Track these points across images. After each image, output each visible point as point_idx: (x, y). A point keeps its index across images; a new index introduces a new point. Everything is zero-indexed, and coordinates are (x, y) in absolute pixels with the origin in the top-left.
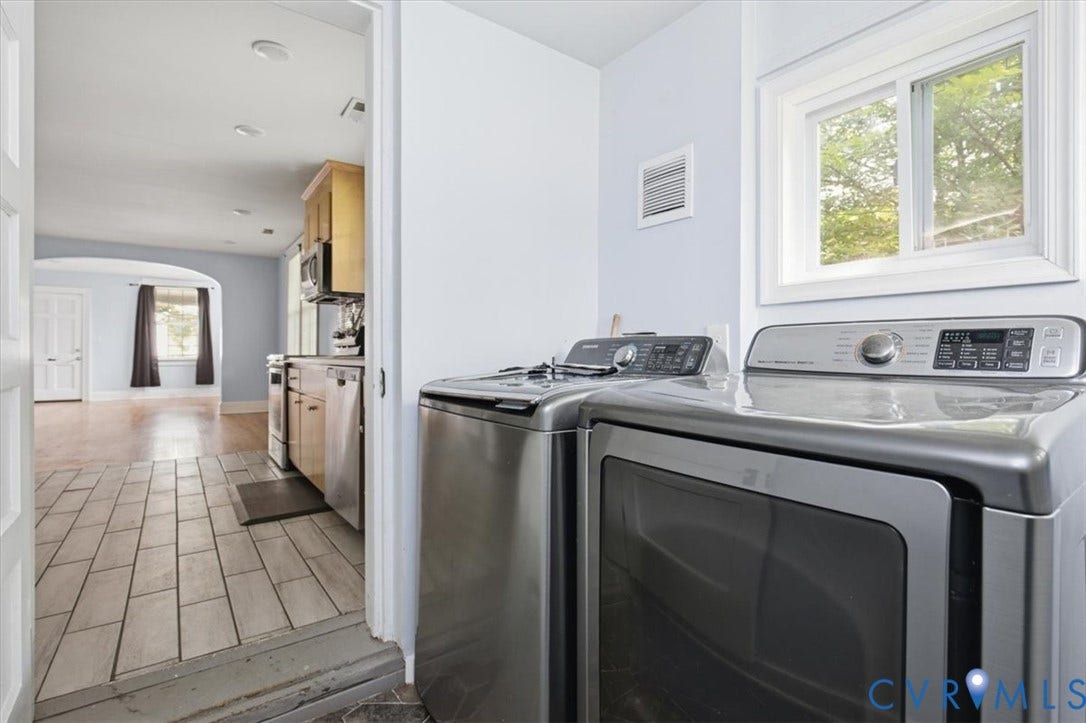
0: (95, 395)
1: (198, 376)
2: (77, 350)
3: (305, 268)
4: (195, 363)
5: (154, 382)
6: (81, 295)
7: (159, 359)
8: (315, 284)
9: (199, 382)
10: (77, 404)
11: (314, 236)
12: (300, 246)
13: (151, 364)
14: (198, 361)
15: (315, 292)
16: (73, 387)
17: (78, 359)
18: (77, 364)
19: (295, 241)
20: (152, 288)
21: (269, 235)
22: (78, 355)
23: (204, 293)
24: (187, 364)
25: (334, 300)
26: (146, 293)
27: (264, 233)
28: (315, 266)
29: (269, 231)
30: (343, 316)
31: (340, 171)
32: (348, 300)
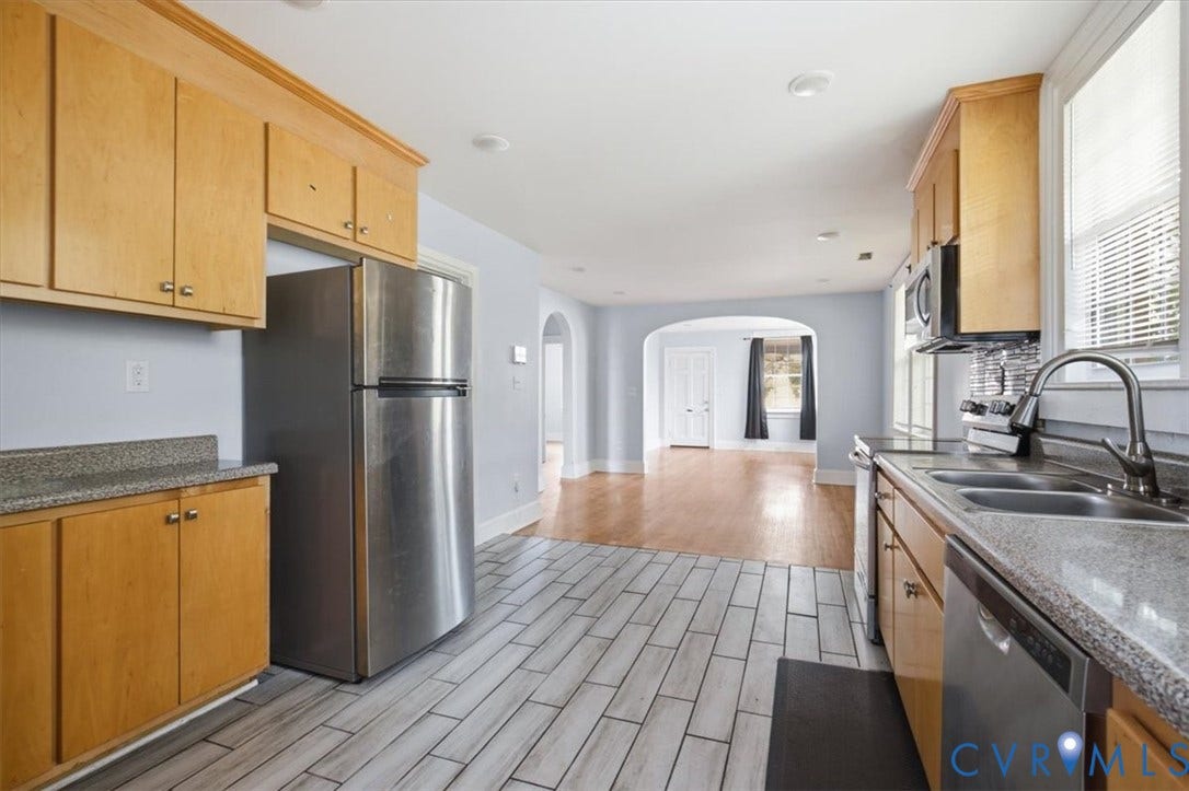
0: (719, 444)
1: (801, 431)
2: (706, 402)
3: (909, 298)
4: (799, 417)
5: (764, 435)
6: (709, 352)
7: (768, 411)
8: (927, 322)
9: (802, 437)
10: (707, 450)
11: (926, 240)
12: (909, 267)
13: (760, 417)
14: (802, 414)
15: (926, 336)
16: (703, 434)
17: (707, 410)
18: (705, 413)
19: (904, 262)
20: (762, 340)
21: (866, 262)
22: (706, 406)
23: (807, 340)
24: (792, 416)
25: (965, 346)
26: (757, 345)
27: (860, 259)
28: (927, 291)
29: (868, 256)
30: (982, 372)
31: (976, 101)
32: (991, 345)
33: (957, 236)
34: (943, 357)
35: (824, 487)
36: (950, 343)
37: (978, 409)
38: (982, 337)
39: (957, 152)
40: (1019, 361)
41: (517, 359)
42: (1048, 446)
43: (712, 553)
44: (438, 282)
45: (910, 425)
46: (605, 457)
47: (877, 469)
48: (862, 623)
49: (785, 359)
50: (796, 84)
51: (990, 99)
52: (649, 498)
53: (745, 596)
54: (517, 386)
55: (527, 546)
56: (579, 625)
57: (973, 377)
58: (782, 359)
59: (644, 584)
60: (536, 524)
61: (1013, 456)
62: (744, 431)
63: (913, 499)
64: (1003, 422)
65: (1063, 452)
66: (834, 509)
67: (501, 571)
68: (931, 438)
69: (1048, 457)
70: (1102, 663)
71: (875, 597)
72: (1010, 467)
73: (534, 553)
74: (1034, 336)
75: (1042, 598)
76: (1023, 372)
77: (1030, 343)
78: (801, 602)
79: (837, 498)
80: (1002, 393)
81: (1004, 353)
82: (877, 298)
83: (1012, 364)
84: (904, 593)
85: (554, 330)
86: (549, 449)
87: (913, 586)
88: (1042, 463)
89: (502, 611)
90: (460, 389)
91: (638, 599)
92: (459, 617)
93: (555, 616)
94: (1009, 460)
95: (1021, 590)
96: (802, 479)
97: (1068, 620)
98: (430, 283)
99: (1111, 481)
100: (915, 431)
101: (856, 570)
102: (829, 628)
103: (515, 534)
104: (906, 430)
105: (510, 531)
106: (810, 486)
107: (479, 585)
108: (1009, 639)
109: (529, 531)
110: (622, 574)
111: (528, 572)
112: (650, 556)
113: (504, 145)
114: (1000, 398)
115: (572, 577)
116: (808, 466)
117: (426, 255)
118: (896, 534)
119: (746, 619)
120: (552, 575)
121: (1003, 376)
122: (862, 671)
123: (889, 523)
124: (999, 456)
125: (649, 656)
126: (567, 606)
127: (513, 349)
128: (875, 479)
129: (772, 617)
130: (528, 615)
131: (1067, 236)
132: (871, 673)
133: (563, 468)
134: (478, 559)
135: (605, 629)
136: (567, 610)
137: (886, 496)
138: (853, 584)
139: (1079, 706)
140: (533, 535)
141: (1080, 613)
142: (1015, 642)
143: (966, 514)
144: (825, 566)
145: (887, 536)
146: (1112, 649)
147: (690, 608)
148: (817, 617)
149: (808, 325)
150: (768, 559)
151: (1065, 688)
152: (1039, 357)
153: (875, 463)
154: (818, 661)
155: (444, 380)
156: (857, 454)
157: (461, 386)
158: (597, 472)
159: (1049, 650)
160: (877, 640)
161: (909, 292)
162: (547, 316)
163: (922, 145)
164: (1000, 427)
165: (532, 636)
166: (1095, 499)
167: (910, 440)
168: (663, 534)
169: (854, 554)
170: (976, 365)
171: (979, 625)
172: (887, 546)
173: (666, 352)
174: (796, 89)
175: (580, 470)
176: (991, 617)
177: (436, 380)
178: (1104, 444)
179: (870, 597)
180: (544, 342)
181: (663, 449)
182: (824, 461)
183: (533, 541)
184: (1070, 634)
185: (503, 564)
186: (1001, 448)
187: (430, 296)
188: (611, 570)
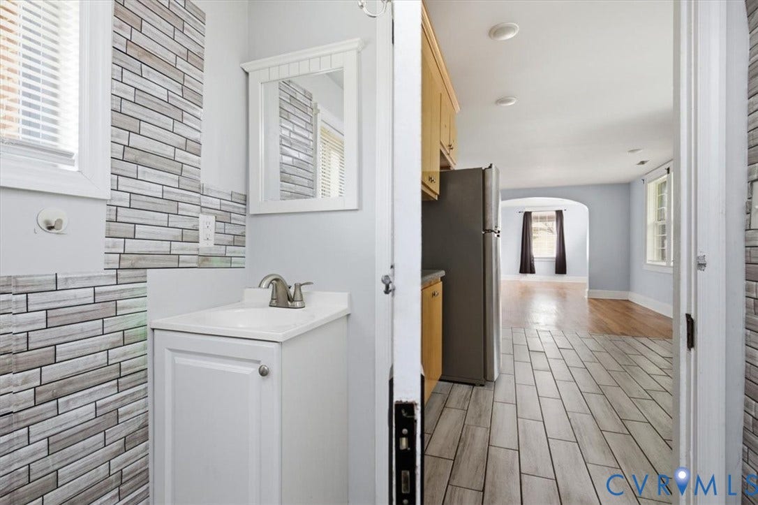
0: (503, 277)
1: (556, 269)
4: (555, 260)
5: (532, 271)
7: (535, 256)
9: (556, 273)
12: (668, 169)
13: (530, 259)
14: (557, 258)
19: (660, 167)
20: (530, 213)
21: (642, 166)
23: (559, 214)
24: (550, 260)
26: (527, 216)
27: (637, 164)
29: (643, 163)
49: (545, 224)
62: (519, 270)
82: (626, 187)
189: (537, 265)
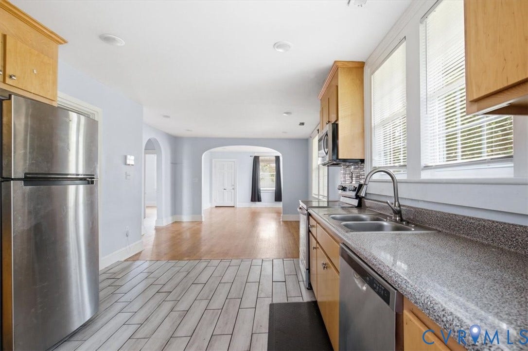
0: (239, 205)
1: (275, 198)
2: (233, 185)
3: (321, 142)
4: (274, 191)
5: (259, 200)
6: (234, 162)
7: (261, 189)
8: (327, 154)
9: (276, 200)
10: (233, 208)
11: (326, 120)
12: (318, 130)
13: (258, 191)
14: (276, 190)
15: (327, 159)
16: (232, 201)
17: (233, 189)
18: (233, 191)
20: (258, 157)
21: (302, 126)
22: (233, 187)
23: (278, 158)
24: (271, 191)
25: (340, 164)
26: (256, 160)
27: (300, 125)
28: (327, 140)
29: (302, 124)
30: (345, 174)
31: (344, 68)
32: (348, 164)
33: (337, 120)
34: (330, 168)
35: (286, 222)
36: (335, 163)
37: (344, 189)
38: (345, 161)
39: (337, 86)
40: (357, 170)
41: (128, 162)
42: (367, 203)
43: (237, 257)
44: (74, 116)
45: (319, 195)
46: (181, 213)
47: (309, 215)
48: (303, 281)
49: (268, 165)
50: (277, 45)
51: (348, 68)
52: (205, 233)
53: (254, 276)
54: (128, 177)
55: (134, 267)
56: (167, 306)
57: (341, 176)
58: (267, 165)
59: (204, 278)
60: (140, 253)
61: (356, 207)
62: (250, 199)
63: (325, 228)
64: (353, 194)
65: (372, 205)
66: (290, 232)
67: (117, 283)
68: (326, 200)
69: (367, 207)
70: (402, 293)
71: (309, 270)
72: (355, 212)
73: (139, 270)
74: (362, 161)
75: (379, 268)
76: (359, 174)
77: (361, 163)
78: (278, 276)
79: (291, 227)
80: (351, 183)
81: (353, 167)
82: (305, 142)
83: (355, 172)
84: (322, 267)
85: (151, 147)
86: (148, 211)
87: (325, 264)
88: (365, 209)
89: (119, 306)
90: (89, 180)
91: (200, 287)
92: (88, 315)
93: (152, 304)
94: (356, 209)
95: (370, 265)
96: (276, 219)
97: (388, 277)
98: (67, 116)
99: (389, 216)
100: (321, 197)
101: (300, 257)
102: (290, 285)
103: (125, 261)
104: (317, 197)
105: (123, 259)
106: (280, 222)
107: (101, 294)
108: (366, 284)
109: (136, 257)
110: (191, 275)
111: (134, 282)
112: (206, 263)
113: (121, 43)
114: (351, 184)
115: (162, 281)
116: (278, 213)
117: (62, 98)
118: (318, 242)
119: (255, 287)
120: (150, 281)
121: (352, 176)
122: (304, 303)
123: (315, 238)
124: (352, 207)
125: (207, 316)
126: (159, 297)
127: (126, 157)
128: (308, 219)
129: (266, 285)
130: (136, 306)
131: (373, 125)
132: (308, 303)
133: (156, 221)
134: (101, 278)
135: (183, 306)
136: (160, 299)
137: (313, 226)
138: (299, 264)
139: (393, 310)
140: (138, 260)
141: (392, 274)
142: (368, 286)
143: (347, 234)
144: (287, 258)
145: (313, 243)
146: (405, 287)
147: (228, 286)
148: (285, 282)
149: (278, 151)
150: (263, 257)
151: (388, 303)
152: (364, 169)
153: (308, 212)
154: (286, 302)
155: (78, 175)
156: (300, 208)
157: (90, 178)
158: (176, 222)
159: (381, 288)
160: (310, 288)
161: (320, 140)
162: (147, 140)
163: (324, 81)
164: (352, 196)
165: (138, 319)
166: (385, 223)
167: (319, 202)
168: (213, 251)
169: (299, 251)
170: (342, 171)
171: (354, 280)
172: (314, 248)
173: (213, 161)
174: (277, 47)
175: (167, 221)
176: (359, 276)
177: (71, 175)
178: (387, 203)
179: (307, 270)
180: (145, 153)
181: (212, 208)
182: (286, 211)
183: (138, 263)
184: (389, 282)
185: (119, 279)
186: (353, 204)
187: (67, 124)
188: (185, 274)
189: (263, 196)
